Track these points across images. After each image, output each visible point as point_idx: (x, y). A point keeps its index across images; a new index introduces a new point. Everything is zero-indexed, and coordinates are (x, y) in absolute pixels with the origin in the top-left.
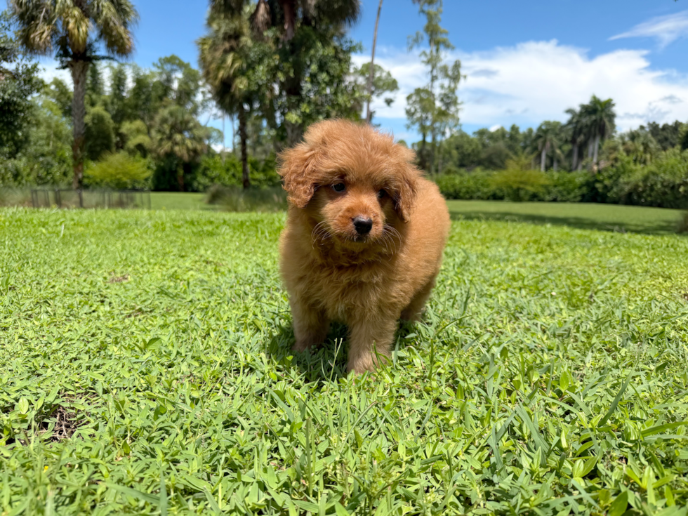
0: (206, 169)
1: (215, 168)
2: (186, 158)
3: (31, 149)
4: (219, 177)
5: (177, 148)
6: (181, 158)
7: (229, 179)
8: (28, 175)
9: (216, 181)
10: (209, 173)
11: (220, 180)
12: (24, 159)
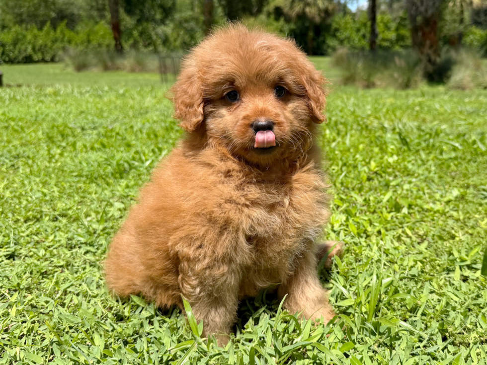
0: (337, 30)
1: (346, 29)
2: (318, 20)
3: (177, 16)
4: (349, 39)
5: (308, 10)
6: (311, 20)
7: (359, 40)
8: (175, 40)
9: (346, 42)
10: (338, 34)
11: (349, 42)
12: (171, 25)
